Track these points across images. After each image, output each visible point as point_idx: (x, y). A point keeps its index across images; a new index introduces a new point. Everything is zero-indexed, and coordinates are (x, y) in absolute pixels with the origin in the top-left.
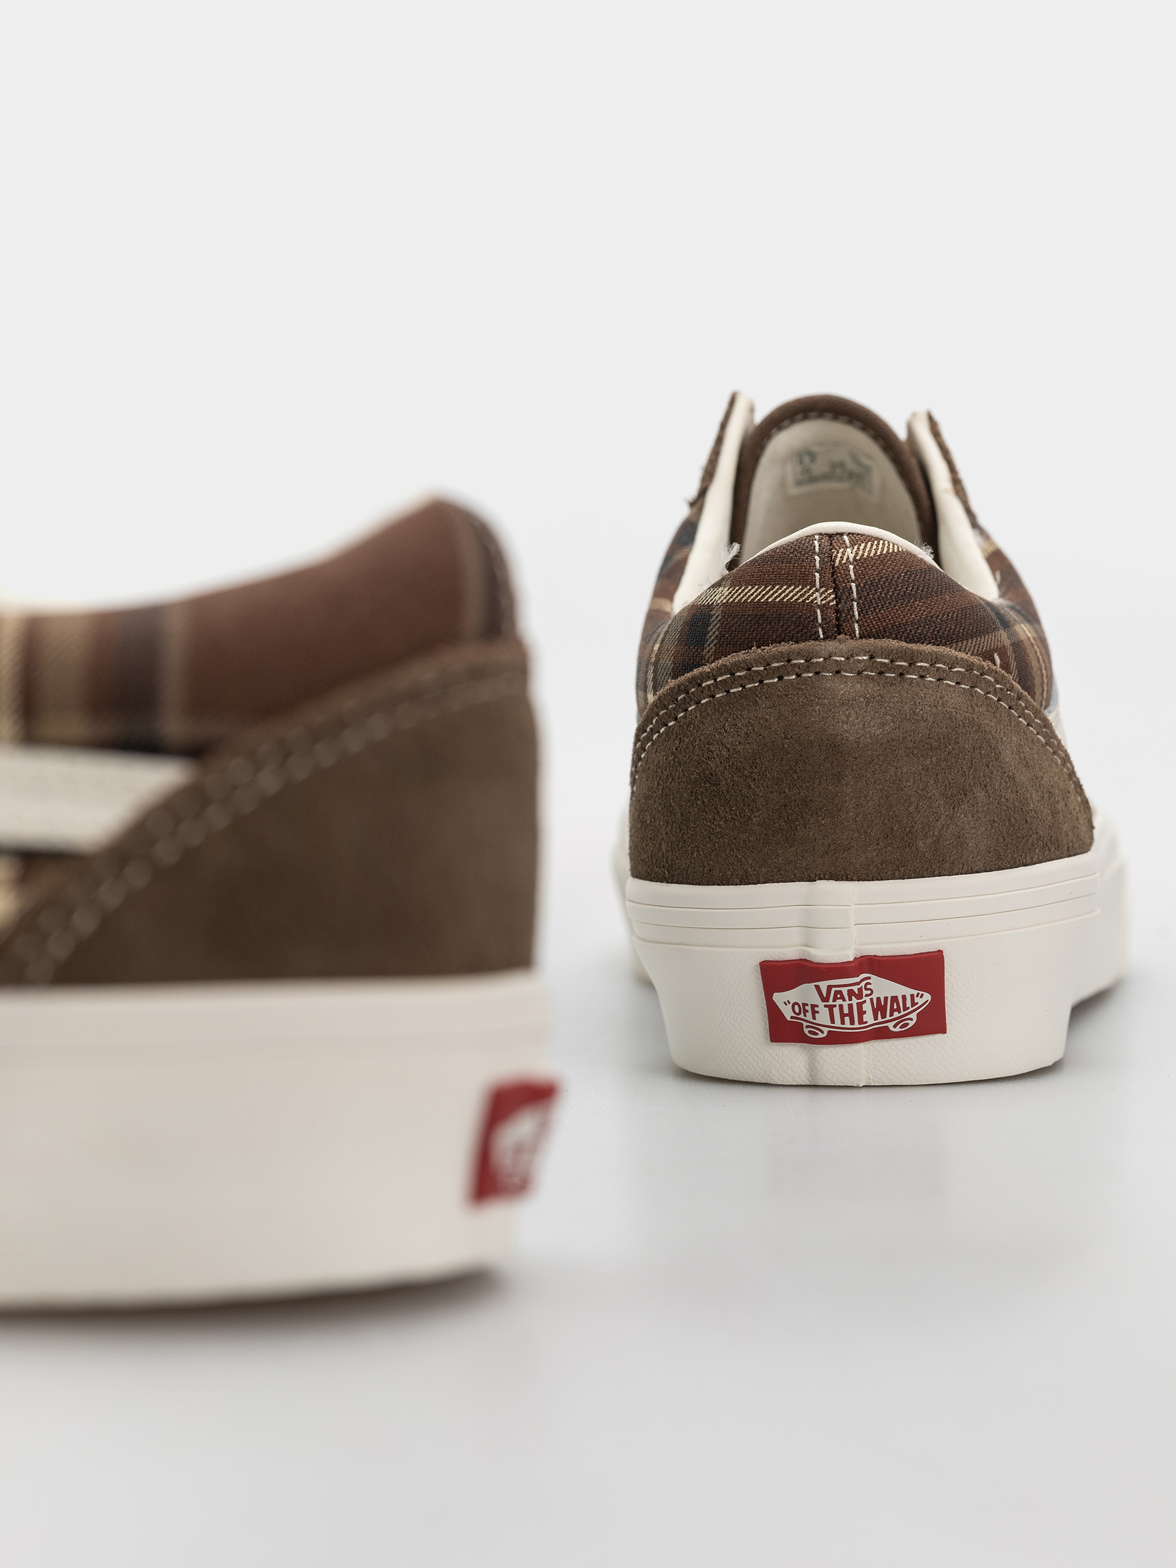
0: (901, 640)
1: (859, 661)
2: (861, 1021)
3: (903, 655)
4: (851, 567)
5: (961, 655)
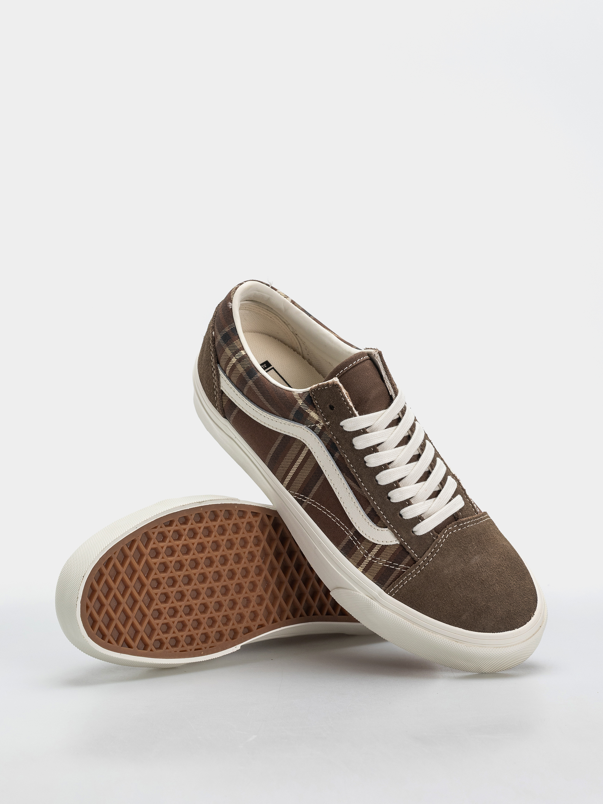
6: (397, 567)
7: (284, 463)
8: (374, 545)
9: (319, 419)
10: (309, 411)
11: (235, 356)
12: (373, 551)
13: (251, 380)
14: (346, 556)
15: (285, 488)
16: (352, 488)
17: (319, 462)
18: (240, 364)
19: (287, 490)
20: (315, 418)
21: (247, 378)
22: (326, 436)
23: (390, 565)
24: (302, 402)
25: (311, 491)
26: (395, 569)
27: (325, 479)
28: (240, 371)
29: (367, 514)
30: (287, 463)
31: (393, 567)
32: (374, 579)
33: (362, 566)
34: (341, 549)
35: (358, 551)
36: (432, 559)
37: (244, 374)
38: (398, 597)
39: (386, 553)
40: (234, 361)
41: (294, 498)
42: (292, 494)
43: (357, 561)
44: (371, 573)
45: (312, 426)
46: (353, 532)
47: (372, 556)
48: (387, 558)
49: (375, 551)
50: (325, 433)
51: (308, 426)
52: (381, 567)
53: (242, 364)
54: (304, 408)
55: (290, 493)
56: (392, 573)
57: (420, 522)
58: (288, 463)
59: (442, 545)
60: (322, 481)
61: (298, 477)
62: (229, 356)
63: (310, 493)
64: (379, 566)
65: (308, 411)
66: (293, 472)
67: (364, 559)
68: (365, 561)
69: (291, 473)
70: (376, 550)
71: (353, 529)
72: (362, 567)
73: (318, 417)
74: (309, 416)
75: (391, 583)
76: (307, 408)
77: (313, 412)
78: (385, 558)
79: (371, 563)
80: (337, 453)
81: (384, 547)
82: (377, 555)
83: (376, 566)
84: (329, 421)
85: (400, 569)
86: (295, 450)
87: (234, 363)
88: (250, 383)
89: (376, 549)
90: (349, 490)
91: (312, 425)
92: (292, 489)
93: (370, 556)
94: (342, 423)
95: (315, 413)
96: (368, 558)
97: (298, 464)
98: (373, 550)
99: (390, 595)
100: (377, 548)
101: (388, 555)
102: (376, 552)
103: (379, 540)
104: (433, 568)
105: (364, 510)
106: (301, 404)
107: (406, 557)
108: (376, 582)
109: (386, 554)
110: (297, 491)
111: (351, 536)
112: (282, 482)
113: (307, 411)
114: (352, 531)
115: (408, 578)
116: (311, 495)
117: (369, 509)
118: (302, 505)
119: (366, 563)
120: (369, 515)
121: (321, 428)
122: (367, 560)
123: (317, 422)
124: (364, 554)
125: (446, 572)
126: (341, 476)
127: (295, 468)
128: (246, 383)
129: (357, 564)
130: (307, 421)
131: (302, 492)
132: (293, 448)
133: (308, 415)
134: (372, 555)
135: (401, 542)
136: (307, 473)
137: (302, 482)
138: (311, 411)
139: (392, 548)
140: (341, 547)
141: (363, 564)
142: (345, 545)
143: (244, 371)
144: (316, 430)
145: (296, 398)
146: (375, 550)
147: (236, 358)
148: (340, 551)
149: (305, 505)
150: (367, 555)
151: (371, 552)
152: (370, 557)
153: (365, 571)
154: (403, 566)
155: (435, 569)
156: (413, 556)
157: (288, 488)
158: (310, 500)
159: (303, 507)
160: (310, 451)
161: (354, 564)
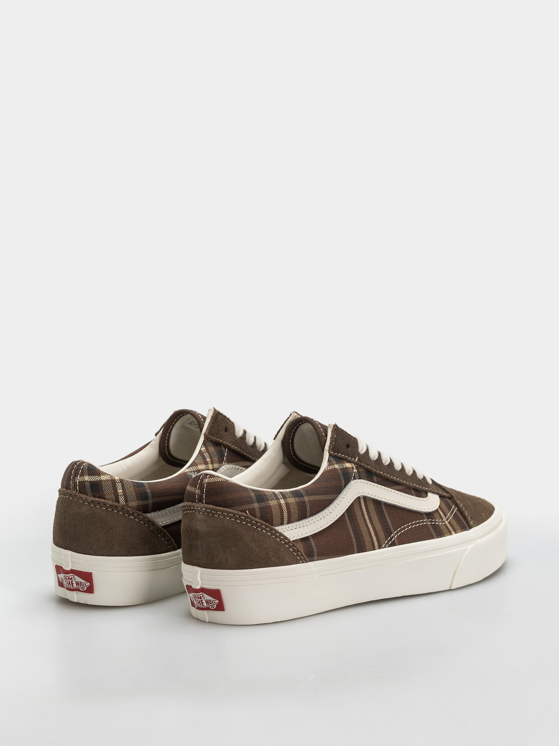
0: (214, 505)
1: (203, 510)
2: (73, 586)
3: (214, 510)
4: (206, 484)
5: (232, 511)
7: (363, 531)
8: (438, 510)
9: (351, 465)
11: (279, 498)
13: (304, 496)
14: (442, 536)
15: (379, 549)
16: (398, 490)
17: (375, 498)
18: (288, 498)
19: (381, 549)
21: (301, 499)
22: (362, 473)
24: (337, 466)
25: (389, 527)
28: (293, 502)
34: (436, 536)
35: (440, 525)
37: (297, 500)
39: (444, 509)
40: (283, 502)
41: (388, 547)
42: (385, 547)
43: (447, 531)
44: (458, 528)
45: (353, 476)
46: (426, 518)
47: (445, 519)
49: (441, 514)
50: (360, 471)
51: (352, 479)
52: (453, 519)
53: (288, 497)
55: (383, 548)
58: (365, 528)
60: (386, 509)
61: (376, 528)
62: (277, 504)
63: (390, 529)
65: (344, 467)
66: (371, 529)
67: (446, 526)
68: (448, 526)
69: (372, 532)
72: (451, 530)
77: (346, 464)
80: (374, 477)
82: (445, 515)
83: (453, 522)
84: (356, 456)
87: (284, 503)
88: (306, 499)
89: (440, 512)
90: (400, 493)
92: (382, 543)
96: (446, 522)
97: (368, 519)
99: (474, 527)
102: (443, 514)
103: (435, 505)
106: (339, 466)
110: (385, 540)
111: (429, 522)
112: (374, 549)
124: (443, 523)
126: (389, 489)
127: (370, 525)
128: (304, 502)
129: (449, 533)
131: (387, 535)
132: (357, 513)
133: (347, 469)
136: (376, 518)
137: (380, 528)
138: (344, 464)
140: (435, 534)
141: (450, 528)
142: (434, 531)
143: (294, 498)
144: (356, 476)
145: (332, 468)
147: (282, 499)
149: (396, 542)
151: (443, 517)
153: (455, 532)
157: (380, 547)
158: (395, 535)
159: (398, 545)
160: (365, 498)
161: (449, 535)
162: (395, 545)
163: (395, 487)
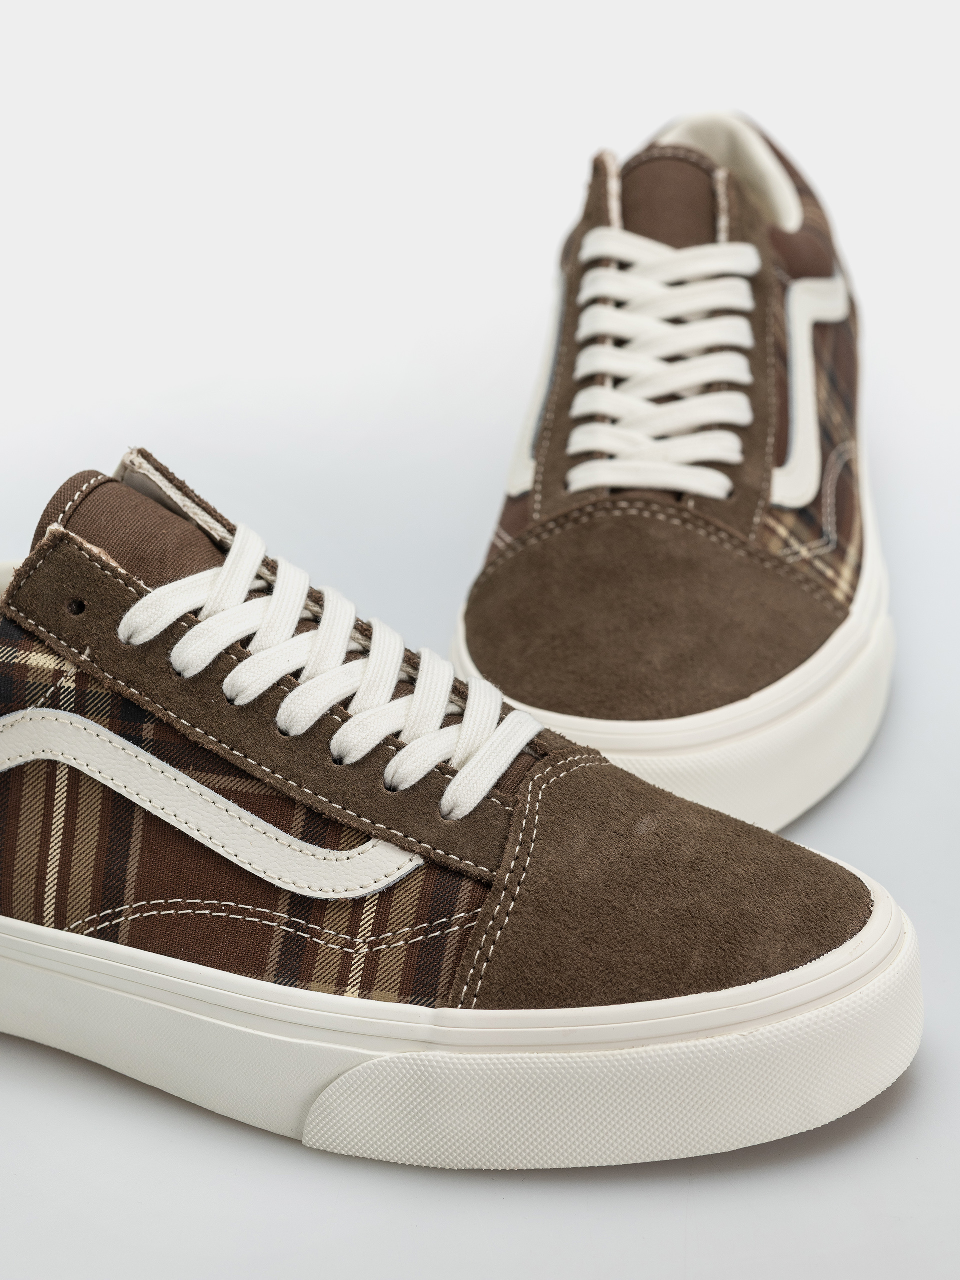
6: (448, 925)
7: (23, 859)
8: (358, 903)
9: (58, 664)
10: (24, 656)
12: (362, 924)
14: (298, 982)
15: (55, 928)
16: (226, 794)
17: (110, 785)
19: (62, 929)
20: (46, 667)
22: (97, 699)
23: (426, 932)
25: (125, 881)
26: (444, 938)
27: (148, 815)
29: (300, 836)
30: (29, 854)
31: (438, 933)
32: (400, 995)
33: (351, 983)
34: (275, 976)
35: (323, 948)
36: (529, 859)
38: (488, 1001)
39: (400, 906)
41: (89, 935)
42: (78, 931)
43: (333, 976)
44: (386, 985)
45: (48, 695)
46: (285, 910)
47: (367, 938)
48: (409, 920)
49: (366, 920)
50: (92, 691)
51: (39, 705)
52: (405, 953)
54: (7, 658)
55: (72, 931)
56: (443, 950)
57: (449, 781)
58: (33, 853)
59: (537, 817)
60: (141, 834)
61: (76, 869)
63: (124, 888)
64: (400, 952)
65: (19, 660)
66: (54, 866)
67: (347, 959)
68: (356, 963)
69: (51, 874)
70: (369, 915)
71: (281, 902)
72: (355, 983)
73: (53, 660)
74: (29, 671)
75: (453, 976)
76: (15, 652)
77: (34, 654)
78: (406, 922)
79: (372, 960)
80: (145, 726)
81: (387, 895)
82: (379, 927)
83: (391, 959)
84: (88, 645)
85: (457, 928)
86: (33, 803)
89: (369, 913)
90: (223, 802)
91: (47, 692)
92: (74, 916)
93: (360, 943)
94: (123, 632)
95: (40, 654)
96: (358, 950)
97: (59, 834)
98: (361, 921)
99: (467, 1005)
100: (371, 908)
101: (408, 909)
102: (373, 921)
103: (366, 884)
104: (545, 880)
105: (286, 828)
107: (459, 887)
108: (410, 999)
109: (402, 910)
110: (90, 911)
111: (286, 924)
112: (39, 920)
113: (17, 661)
114: (280, 908)
115: (491, 934)
116: (130, 892)
117: (299, 819)
118: (117, 938)
119: (359, 966)
120: (307, 837)
121: (73, 686)
122: (358, 959)
123: (59, 674)
124: (342, 948)
125: (584, 874)
126: (184, 779)
127: (55, 854)
129: (337, 985)
130: (29, 688)
131: (103, 901)
132: (27, 802)
133: (25, 668)
134: (365, 935)
135: (425, 856)
136: (93, 842)
137: (89, 875)
138: (28, 653)
139: (409, 887)
140: (271, 970)
141: (354, 973)
142: (280, 956)
144: (64, 699)
146: (368, 917)
148: (275, 983)
149: (124, 933)
150: (352, 945)
151: (360, 930)
152: (362, 945)
153: (367, 990)
154: (463, 915)
155: (551, 879)
156: (477, 873)
157: (60, 924)
158: (132, 910)
159: (125, 945)
160: (75, 775)
161: (328, 992)
162: (115, 940)
163: (214, 778)
